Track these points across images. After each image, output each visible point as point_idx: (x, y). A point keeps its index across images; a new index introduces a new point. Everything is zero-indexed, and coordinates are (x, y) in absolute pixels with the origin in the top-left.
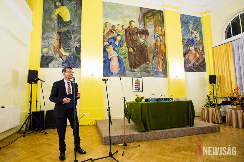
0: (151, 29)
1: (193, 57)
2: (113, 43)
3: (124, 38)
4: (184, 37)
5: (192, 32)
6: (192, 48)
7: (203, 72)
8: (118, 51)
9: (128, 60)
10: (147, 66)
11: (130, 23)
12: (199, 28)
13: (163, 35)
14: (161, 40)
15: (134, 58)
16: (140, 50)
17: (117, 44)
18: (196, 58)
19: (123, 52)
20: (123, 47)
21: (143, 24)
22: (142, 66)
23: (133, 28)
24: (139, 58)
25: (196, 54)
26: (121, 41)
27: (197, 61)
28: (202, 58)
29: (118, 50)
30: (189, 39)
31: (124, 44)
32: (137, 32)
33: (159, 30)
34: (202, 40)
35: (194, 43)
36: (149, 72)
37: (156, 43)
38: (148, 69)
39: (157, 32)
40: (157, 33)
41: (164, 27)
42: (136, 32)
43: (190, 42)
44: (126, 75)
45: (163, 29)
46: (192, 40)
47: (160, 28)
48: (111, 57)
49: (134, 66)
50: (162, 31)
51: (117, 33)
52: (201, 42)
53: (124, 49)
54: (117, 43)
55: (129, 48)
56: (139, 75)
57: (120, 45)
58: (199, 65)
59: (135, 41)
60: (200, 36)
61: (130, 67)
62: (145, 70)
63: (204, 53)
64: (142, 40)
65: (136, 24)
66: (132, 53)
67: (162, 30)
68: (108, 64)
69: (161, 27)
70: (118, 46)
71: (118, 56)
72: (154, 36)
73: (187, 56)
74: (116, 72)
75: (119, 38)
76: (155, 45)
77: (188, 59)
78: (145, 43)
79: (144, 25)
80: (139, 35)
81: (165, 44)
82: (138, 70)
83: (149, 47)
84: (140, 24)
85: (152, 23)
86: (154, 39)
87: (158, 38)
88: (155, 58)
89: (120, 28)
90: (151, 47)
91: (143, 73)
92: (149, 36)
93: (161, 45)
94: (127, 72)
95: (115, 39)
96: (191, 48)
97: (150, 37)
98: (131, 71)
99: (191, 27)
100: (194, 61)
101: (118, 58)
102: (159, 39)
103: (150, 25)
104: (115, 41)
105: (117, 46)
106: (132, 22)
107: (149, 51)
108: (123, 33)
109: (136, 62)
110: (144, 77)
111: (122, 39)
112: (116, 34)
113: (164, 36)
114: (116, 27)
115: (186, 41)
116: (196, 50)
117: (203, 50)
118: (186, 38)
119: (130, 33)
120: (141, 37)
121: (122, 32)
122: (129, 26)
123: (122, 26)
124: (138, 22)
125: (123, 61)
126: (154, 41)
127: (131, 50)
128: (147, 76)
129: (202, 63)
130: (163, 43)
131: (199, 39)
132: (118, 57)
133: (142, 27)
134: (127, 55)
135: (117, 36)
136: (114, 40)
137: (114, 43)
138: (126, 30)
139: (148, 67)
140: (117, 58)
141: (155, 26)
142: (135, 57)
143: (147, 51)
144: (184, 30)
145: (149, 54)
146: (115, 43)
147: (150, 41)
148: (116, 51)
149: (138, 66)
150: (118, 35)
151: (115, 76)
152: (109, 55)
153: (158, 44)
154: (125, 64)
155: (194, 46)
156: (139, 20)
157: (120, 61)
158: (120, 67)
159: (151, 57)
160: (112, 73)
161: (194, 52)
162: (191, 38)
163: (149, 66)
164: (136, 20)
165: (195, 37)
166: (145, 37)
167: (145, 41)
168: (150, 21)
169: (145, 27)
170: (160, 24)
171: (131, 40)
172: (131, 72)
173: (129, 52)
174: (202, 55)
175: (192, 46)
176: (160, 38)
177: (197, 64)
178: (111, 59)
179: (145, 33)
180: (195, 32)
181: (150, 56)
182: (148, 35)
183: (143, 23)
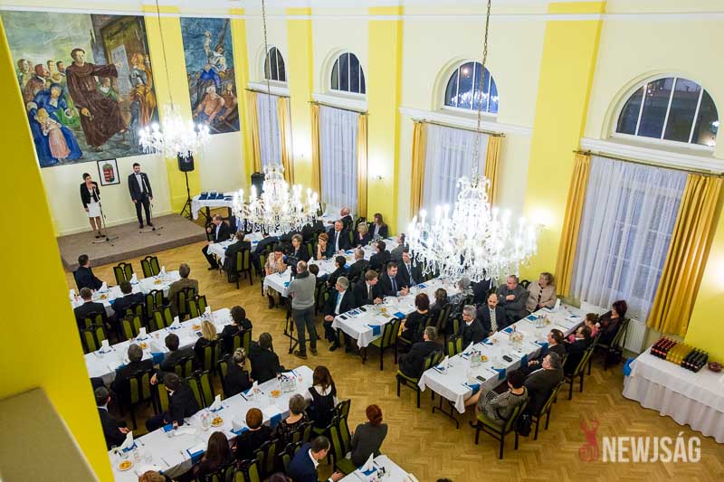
0: (121, 64)
1: (213, 106)
2: (45, 102)
3: (66, 89)
4: (194, 69)
5: (211, 56)
6: (211, 89)
7: (233, 131)
8: (59, 118)
9: (82, 132)
10: (121, 137)
11: (74, 54)
12: (225, 44)
13: (149, 72)
14: (146, 82)
15: (94, 128)
16: (104, 110)
17: (56, 105)
18: (218, 108)
19: (70, 117)
20: (68, 109)
21: (103, 53)
22: (112, 139)
23: (83, 65)
24: (105, 125)
25: (218, 100)
26: (61, 96)
27: (221, 113)
28: (232, 105)
29: (60, 115)
30: (205, 72)
31: (70, 103)
32: (93, 74)
33: (138, 62)
34: (233, 68)
35: (216, 77)
36: (127, 148)
37: (135, 91)
38: (125, 143)
39: (135, 67)
40: (136, 69)
41: (148, 53)
42: (90, 73)
43: (206, 76)
44: (83, 159)
45: (147, 58)
46: (212, 72)
47: (141, 57)
48: (47, 131)
49: (96, 140)
50: (145, 64)
51: (51, 81)
52: (231, 74)
53: (72, 112)
54: (54, 103)
55: (80, 109)
56: (108, 155)
57: (62, 106)
58: (226, 119)
59: (90, 92)
60: (227, 60)
61: (89, 144)
62: (118, 145)
63: (236, 95)
64: (105, 90)
65: (87, 57)
66: (88, 118)
67: (145, 60)
68: (45, 145)
69: (143, 55)
70: (58, 108)
71: (60, 126)
72: (130, 76)
73: (200, 107)
74: (64, 158)
75: (56, 92)
76: (135, 95)
77: (203, 112)
78: (113, 93)
79: (106, 56)
80: (96, 78)
81: (153, 90)
82: (105, 146)
83: (121, 100)
84: (96, 54)
85: (123, 47)
86: (129, 82)
87: (139, 78)
88: (135, 121)
89: (55, 70)
90: (126, 101)
91: (116, 151)
92: (119, 77)
93: (145, 93)
94: (84, 153)
95: (48, 94)
96: (208, 90)
97: (121, 79)
98: (91, 151)
99: (207, 44)
100: (215, 113)
101: (62, 131)
102: (141, 81)
103: (118, 53)
104: (50, 98)
105: (54, 108)
106: (78, 53)
107: (122, 109)
108: (62, 79)
109: (99, 133)
110: (119, 157)
111: (62, 91)
112: (49, 84)
113: (151, 73)
114: (45, 67)
115: (198, 76)
116: (218, 91)
117: (234, 90)
118: (198, 69)
119: (78, 78)
120: (102, 83)
121: (61, 77)
122: (73, 63)
123: (58, 64)
124: (91, 50)
125: (74, 135)
126: (130, 87)
127: (85, 111)
128: (124, 156)
129: (230, 115)
130: (149, 88)
131: (225, 67)
132: (62, 129)
133: (101, 61)
134: (78, 123)
135: (51, 87)
136: (47, 97)
137: (48, 102)
138: (68, 71)
139: (124, 140)
140: (60, 131)
141: (130, 53)
142: (96, 124)
143: (118, 109)
144: (192, 53)
145: (122, 114)
146: (51, 103)
147: (122, 89)
148: (55, 118)
149: (104, 140)
150: (53, 85)
151: (63, 164)
152: (44, 127)
153: (140, 92)
154: (78, 141)
155: (216, 83)
156: (93, 46)
157: (66, 135)
158: (71, 148)
159: (127, 121)
160: (57, 160)
161: (214, 96)
162: (208, 68)
163: (127, 137)
164: (86, 46)
165: (218, 65)
166: (112, 81)
167: (112, 89)
168: (118, 44)
169: (108, 61)
170: (139, 48)
171: (82, 92)
172: (91, 154)
173: (83, 117)
174: (232, 99)
175: (210, 85)
176: (142, 79)
177: (222, 117)
178: (48, 134)
179: (110, 72)
180: (216, 54)
181: (126, 118)
182: (117, 76)
183: (101, 52)
